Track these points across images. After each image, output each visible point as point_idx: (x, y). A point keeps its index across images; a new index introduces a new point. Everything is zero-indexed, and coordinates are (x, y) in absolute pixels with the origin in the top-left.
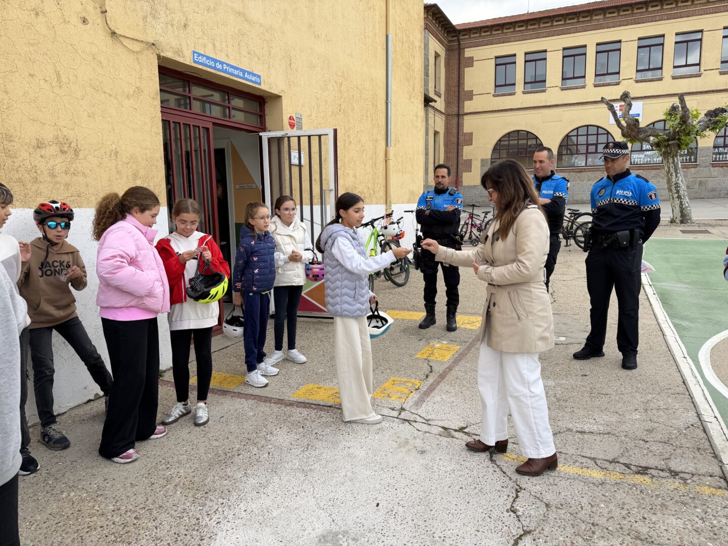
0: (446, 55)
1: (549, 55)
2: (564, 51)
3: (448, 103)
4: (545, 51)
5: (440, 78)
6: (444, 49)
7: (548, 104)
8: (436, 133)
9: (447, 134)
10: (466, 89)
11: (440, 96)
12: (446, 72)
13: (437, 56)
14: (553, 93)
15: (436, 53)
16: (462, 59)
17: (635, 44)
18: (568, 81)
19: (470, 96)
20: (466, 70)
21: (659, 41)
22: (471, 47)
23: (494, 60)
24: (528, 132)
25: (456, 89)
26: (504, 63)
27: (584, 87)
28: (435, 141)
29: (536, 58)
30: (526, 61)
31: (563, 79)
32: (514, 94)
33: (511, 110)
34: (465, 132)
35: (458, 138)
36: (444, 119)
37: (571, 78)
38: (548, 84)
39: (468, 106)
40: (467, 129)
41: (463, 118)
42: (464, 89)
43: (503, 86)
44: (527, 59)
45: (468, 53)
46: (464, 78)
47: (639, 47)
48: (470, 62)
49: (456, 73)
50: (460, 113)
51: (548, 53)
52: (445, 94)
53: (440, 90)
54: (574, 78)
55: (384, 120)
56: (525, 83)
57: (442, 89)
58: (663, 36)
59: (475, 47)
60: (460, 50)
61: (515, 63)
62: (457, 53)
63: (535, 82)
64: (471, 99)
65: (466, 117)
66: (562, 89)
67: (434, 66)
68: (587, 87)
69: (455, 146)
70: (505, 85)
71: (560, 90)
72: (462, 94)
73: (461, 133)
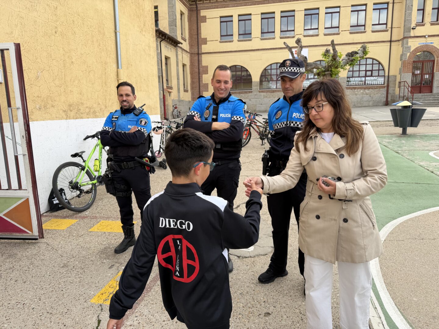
0: (188, 14)
1: (253, 17)
2: (262, 15)
3: (191, 46)
4: (250, 14)
5: (185, 29)
6: (187, 9)
7: (253, 49)
8: (184, 65)
9: (192, 66)
10: (202, 37)
11: (185, 41)
12: (189, 25)
13: (182, 14)
14: (256, 42)
15: (181, 11)
16: (199, 17)
17: (303, 13)
18: (265, 34)
19: (205, 41)
20: (202, 24)
21: (316, 11)
22: (205, 9)
23: (219, 19)
24: (242, 67)
25: (196, 37)
26: (226, 21)
27: (274, 38)
28: (183, 71)
29: (245, 19)
30: (239, 21)
31: (262, 33)
32: (232, 41)
33: (231, 52)
34: (203, 65)
35: (199, 69)
36: (189, 56)
37: (266, 33)
38: (253, 36)
39: (204, 48)
40: (204, 63)
41: (201, 56)
42: (201, 37)
43: (226, 36)
44: (240, 19)
45: (203, 13)
46: (201, 29)
47: (305, 15)
48: (204, 19)
49: (196, 26)
50: (199, 53)
51: (252, 16)
52: (189, 39)
53: (185, 36)
54: (268, 32)
55: (114, 46)
56: (239, 35)
57: (187, 36)
58: (318, 9)
59: (207, 9)
60: (197, 11)
61: (232, 21)
62: (195, 13)
63: (245, 34)
64: (206, 43)
65: (203, 56)
66: (262, 39)
67: (180, 20)
68: (276, 38)
69: (197, 74)
70: (227, 35)
71: (260, 40)
72: (200, 40)
73: (200, 66)
